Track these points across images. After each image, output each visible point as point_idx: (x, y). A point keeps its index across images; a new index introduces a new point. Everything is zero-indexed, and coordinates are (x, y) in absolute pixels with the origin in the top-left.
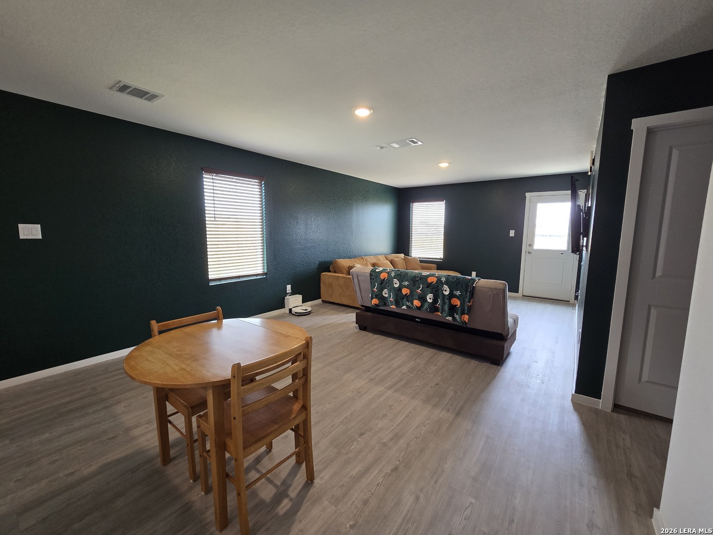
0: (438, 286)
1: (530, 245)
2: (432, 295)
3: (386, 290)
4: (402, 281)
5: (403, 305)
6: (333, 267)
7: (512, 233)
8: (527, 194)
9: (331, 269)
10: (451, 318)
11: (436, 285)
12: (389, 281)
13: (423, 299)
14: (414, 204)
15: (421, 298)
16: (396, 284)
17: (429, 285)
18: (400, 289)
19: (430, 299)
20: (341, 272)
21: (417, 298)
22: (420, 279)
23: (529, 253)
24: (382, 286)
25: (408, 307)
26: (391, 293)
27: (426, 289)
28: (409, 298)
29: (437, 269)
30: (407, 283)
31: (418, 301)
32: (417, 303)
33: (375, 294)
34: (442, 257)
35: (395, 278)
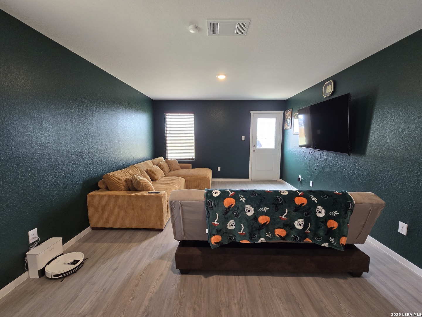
0: (310, 208)
1: (254, 146)
2: (302, 220)
3: (232, 222)
4: (259, 207)
5: (260, 237)
6: (104, 183)
7: (243, 138)
8: (252, 112)
9: (100, 185)
10: (327, 244)
11: (307, 207)
12: (238, 208)
13: (289, 226)
14: (167, 115)
15: (287, 225)
16: (249, 211)
17: (298, 208)
18: (255, 217)
19: (300, 225)
20: (117, 188)
21: (282, 226)
22: (285, 202)
23: (254, 151)
24: (226, 216)
25: (266, 238)
26: (242, 225)
27: (294, 214)
28: (268, 227)
29: (192, 168)
30: (265, 209)
31: (281, 229)
32: (280, 232)
33: (216, 228)
34: (194, 157)
35: (247, 203)
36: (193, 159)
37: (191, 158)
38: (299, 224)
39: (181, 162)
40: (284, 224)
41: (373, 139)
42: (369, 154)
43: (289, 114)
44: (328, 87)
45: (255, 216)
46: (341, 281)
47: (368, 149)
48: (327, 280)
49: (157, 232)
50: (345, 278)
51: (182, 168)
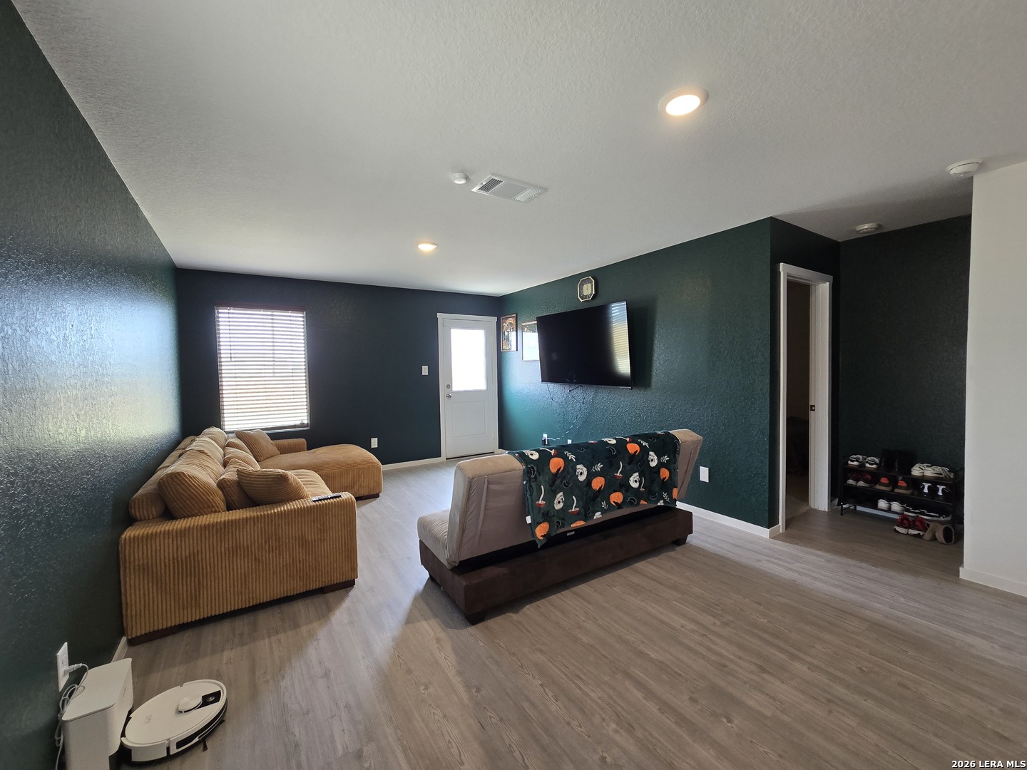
1: (449, 386)
2: (637, 474)
3: (560, 495)
5: (595, 512)
7: (425, 370)
8: (440, 316)
10: (662, 501)
11: (641, 455)
12: (568, 472)
14: (221, 311)
16: (581, 474)
17: (632, 459)
18: (588, 482)
21: (618, 489)
22: (619, 452)
23: (449, 397)
24: (553, 488)
25: (603, 512)
26: (574, 497)
27: (628, 467)
28: (604, 493)
29: (309, 449)
30: (599, 467)
31: (617, 493)
32: (617, 497)
33: (542, 511)
34: (306, 422)
35: (578, 462)
36: (302, 425)
37: (298, 423)
38: (634, 482)
39: (277, 435)
40: (620, 484)
41: (658, 365)
42: (655, 386)
43: (511, 323)
44: (585, 287)
45: (589, 480)
46: (672, 554)
47: (654, 379)
48: (660, 557)
49: (341, 591)
50: (674, 550)
51: (284, 451)
